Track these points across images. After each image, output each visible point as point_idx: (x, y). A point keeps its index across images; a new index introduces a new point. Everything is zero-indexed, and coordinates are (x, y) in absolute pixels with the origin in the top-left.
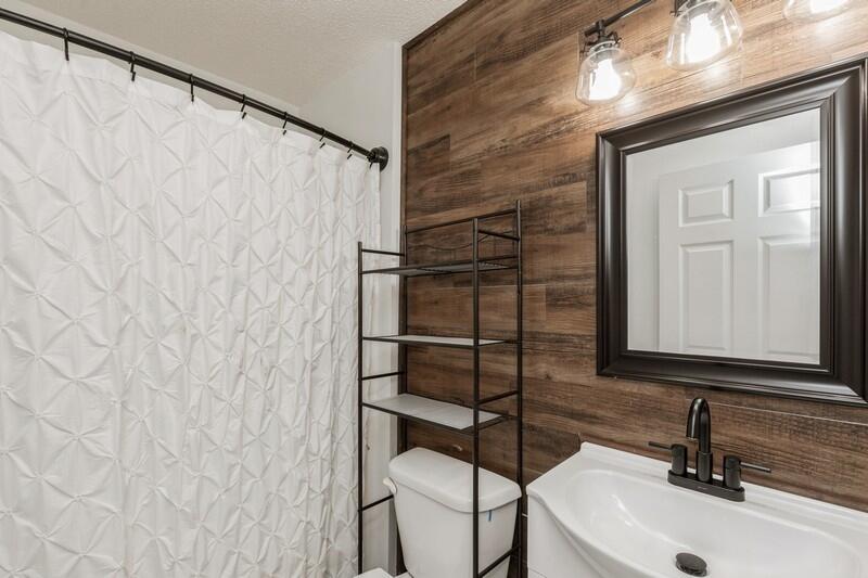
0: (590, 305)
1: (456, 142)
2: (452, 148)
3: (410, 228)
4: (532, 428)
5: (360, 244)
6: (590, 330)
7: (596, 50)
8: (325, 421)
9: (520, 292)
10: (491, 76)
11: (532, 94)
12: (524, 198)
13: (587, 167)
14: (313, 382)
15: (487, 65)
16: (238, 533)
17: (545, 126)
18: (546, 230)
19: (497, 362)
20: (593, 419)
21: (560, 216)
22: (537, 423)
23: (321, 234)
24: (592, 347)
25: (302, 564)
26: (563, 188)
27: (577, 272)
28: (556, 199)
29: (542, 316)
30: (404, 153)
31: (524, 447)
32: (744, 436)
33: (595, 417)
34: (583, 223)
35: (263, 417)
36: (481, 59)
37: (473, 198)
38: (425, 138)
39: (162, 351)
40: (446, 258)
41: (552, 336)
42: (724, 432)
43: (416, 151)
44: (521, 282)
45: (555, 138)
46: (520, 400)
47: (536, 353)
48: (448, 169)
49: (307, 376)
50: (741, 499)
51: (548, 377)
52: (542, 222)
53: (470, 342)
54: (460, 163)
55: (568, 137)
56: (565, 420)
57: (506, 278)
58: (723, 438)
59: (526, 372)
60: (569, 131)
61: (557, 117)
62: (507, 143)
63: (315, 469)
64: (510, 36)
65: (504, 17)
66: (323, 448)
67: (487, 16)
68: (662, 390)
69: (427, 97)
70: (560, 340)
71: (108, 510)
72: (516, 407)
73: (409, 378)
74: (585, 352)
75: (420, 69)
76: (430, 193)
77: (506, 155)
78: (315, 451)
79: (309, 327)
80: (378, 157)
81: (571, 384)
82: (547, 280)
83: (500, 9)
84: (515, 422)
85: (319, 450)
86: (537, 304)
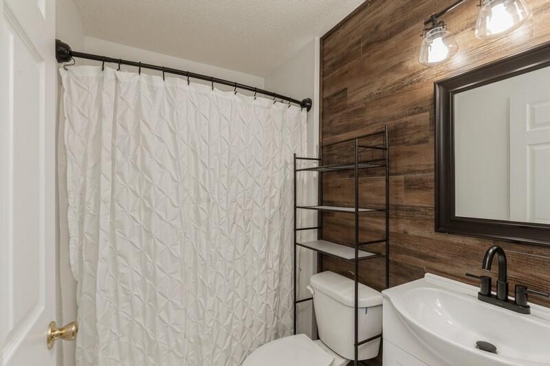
0: (431, 188)
1: (351, 92)
2: (348, 96)
3: (325, 143)
4: (396, 263)
5: (295, 155)
6: (431, 203)
7: (431, 33)
8: (276, 251)
9: (387, 181)
10: (371, 51)
11: (395, 60)
12: (390, 124)
13: (429, 103)
14: (270, 230)
15: (369, 44)
16: (233, 303)
17: (403, 79)
18: (404, 143)
19: (374, 222)
20: (434, 259)
21: (413, 134)
22: (399, 261)
23: (274, 150)
24: (432, 214)
25: (264, 326)
26: (415, 116)
27: (423, 168)
28: (410, 123)
29: (402, 195)
30: (321, 100)
31: (390, 274)
32: (534, 274)
33: (435, 258)
34: (427, 137)
35: (245, 246)
36: (365, 42)
37: (362, 125)
38: (333, 90)
39: (200, 210)
40: (345, 161)
41: (408, 207)
42: (520, 270)
43: (328, 99)
44: (388, 174)
45: (410, 86)
46: (388, 246)
47: (398, 218)
48: (346, 108)
49: (267, 227)
50: (528, 313)
51: (405, 233)
52: (401, 138)
53: (353, 210)
54: (353, 105)
55: (417, 85)
56: (416, 259)
57: (379, 172)
58: (520, 274)
59: (392, 229)
60: (419, 81)
61: (410, 73)
62: (381, 91)
63: (271, 276)
64: (382, 26)
65: (379, 15)
66: (275, 266)
67: (369, 16)
68: (478, 242)
69: (334, 66)
70: (413, 210)
71: (179, 281)
72: (385, 250)
73: (323, 231)
74: (428, 217)
75: (330, 50)
76: (336, 123)
77: (379, 98)
78: (271, 266)
79: (268, 200)
80: (306, 104)
81: (420, 237)
82: (405, 173)
83: (376, 10)
84: (384, 259)
85: (273, 266)
86: (399, 188)
